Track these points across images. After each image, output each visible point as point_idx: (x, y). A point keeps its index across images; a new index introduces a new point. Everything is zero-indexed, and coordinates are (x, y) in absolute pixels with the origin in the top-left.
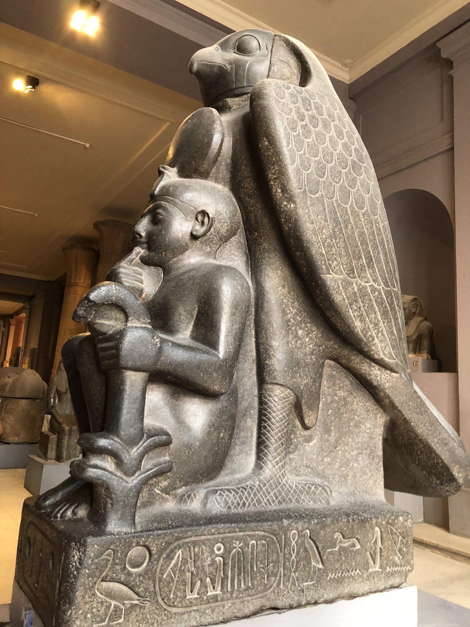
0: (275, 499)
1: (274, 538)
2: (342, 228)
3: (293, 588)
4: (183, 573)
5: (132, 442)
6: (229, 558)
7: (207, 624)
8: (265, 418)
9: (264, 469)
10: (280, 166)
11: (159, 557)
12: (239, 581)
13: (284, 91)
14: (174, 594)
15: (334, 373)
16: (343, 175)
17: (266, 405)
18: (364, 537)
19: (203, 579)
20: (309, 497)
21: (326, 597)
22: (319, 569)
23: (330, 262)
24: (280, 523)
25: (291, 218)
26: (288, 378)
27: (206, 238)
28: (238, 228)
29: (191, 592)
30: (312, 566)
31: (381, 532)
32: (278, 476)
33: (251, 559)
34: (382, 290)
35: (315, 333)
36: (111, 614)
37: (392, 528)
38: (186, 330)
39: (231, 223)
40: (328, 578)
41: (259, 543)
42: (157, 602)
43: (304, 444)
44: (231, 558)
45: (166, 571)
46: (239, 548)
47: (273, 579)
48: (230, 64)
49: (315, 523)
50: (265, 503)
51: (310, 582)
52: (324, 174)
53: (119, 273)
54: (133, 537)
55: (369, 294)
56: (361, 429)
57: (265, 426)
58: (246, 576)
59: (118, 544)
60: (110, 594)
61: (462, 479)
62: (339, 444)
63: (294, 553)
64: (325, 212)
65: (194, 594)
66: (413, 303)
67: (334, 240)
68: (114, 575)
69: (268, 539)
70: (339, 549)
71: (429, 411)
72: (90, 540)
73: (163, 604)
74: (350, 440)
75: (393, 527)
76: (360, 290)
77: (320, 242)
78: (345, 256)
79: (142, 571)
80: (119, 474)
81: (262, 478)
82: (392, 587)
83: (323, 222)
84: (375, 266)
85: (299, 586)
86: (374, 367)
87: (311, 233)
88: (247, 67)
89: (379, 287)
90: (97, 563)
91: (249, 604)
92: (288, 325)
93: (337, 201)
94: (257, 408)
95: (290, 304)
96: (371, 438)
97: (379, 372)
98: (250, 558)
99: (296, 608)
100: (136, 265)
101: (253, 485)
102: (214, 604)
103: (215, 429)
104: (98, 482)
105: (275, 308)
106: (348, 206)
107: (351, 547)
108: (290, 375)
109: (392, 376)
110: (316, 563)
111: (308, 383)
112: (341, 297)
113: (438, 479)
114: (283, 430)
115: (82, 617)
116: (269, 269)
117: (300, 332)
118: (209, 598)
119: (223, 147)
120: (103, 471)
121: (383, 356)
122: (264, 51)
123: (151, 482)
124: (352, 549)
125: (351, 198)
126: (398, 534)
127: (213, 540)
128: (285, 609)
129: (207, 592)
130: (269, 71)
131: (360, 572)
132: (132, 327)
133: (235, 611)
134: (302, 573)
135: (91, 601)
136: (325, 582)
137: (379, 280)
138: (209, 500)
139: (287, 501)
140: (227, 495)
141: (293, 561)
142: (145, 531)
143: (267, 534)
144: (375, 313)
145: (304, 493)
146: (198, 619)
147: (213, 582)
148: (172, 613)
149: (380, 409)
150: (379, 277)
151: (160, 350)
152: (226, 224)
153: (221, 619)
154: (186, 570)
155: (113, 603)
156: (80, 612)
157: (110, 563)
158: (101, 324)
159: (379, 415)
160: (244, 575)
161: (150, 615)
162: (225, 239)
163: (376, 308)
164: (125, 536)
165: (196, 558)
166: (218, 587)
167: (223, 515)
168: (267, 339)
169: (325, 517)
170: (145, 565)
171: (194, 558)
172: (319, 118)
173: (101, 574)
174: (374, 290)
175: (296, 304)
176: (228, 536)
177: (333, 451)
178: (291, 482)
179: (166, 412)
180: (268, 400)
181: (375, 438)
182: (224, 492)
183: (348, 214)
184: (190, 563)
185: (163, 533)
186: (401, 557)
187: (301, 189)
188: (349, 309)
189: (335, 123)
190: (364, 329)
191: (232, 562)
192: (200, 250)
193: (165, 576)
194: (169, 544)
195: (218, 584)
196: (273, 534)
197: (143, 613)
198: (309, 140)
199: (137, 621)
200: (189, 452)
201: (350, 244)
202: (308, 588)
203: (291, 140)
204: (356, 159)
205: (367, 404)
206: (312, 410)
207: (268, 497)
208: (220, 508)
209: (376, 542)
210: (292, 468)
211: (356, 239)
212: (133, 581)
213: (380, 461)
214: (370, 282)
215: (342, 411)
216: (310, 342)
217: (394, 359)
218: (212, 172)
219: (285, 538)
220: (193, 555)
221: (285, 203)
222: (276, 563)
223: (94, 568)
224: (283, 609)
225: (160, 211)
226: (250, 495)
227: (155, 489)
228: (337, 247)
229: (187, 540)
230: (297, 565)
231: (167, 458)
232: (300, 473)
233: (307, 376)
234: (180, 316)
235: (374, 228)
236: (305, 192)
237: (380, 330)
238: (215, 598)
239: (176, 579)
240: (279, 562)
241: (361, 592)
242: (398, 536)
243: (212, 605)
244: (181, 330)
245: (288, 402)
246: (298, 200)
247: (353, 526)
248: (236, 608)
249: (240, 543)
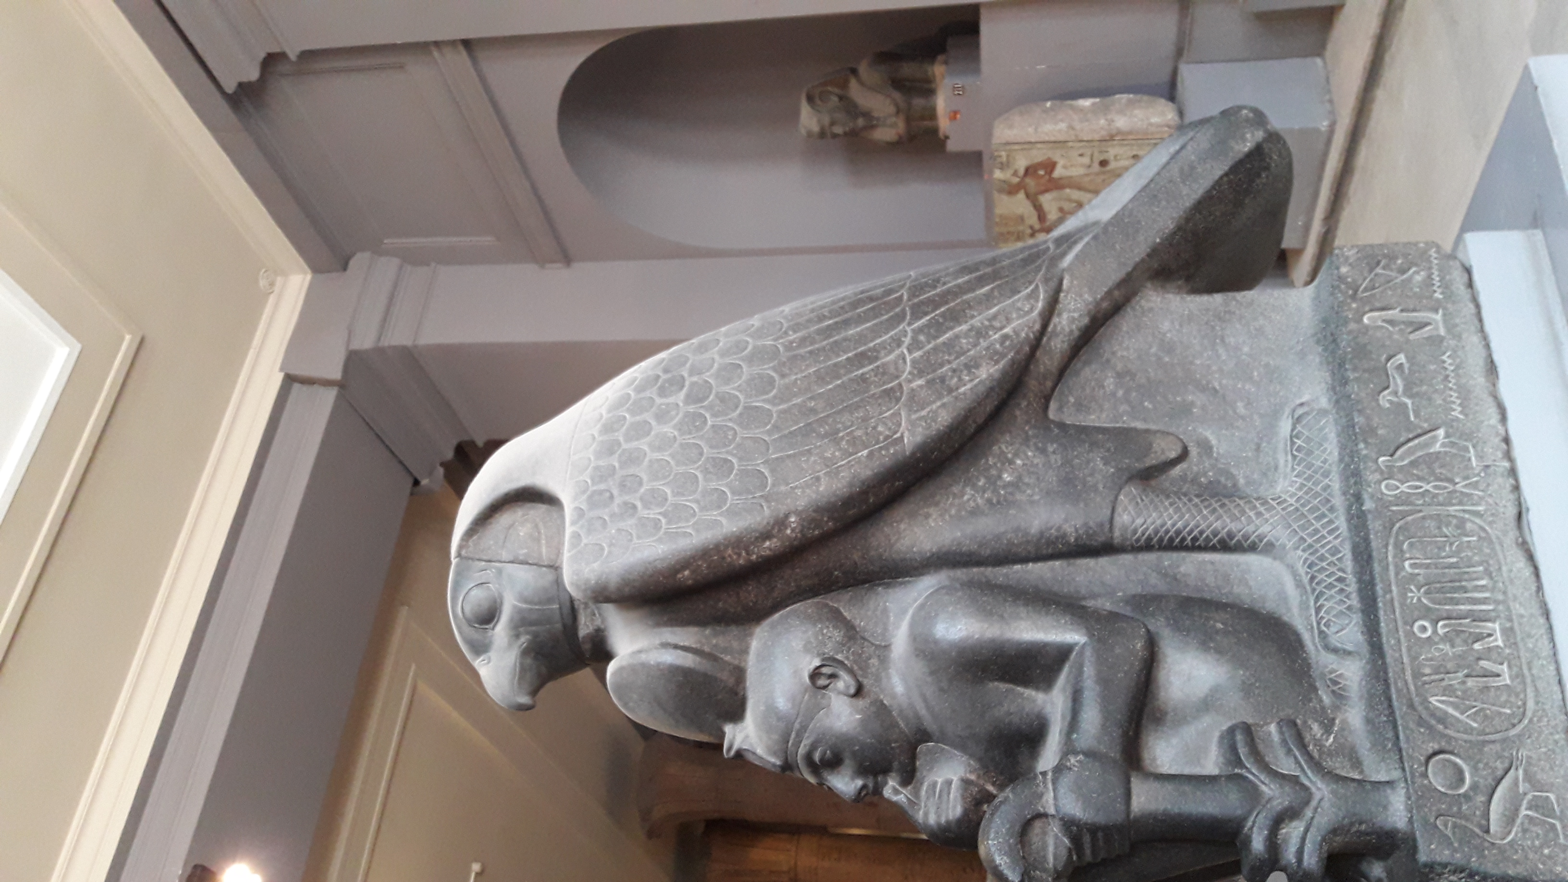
0: (1326, 520)
1: (1398, 525)
2: (817, 420)
3: (1482, 486)
4: (1469, 693)
5: (1253, 794)
6: (1438, 610)
7: (1552, 645)
8: (1178, 540)
9: (1273, 540)
10: (727, 547)
11: (1444, 736)
12: (1477, 589)
13: (586, 545)
14: (1504, 707)
15: (1072, 400)
16: (719, 421)
17: (1152, 539)
18: (1383, 346)
19: (1476, 655)
20: (1318, 449)
21: (1494, 420)
22: (1447, 435)
23: (881, 438)
24: (1370, 517)
25: (813, 520)
26: (1098, 499)
27: (855, 668)
28: (827, 605)
29: (1498, 675)
30: (1442, 449)
31: (1371, 310)
32: (1284, 513)
33: (1437, 568)
34: (913, 327)
35: (1003, 447)
36: (1543, 814)
37: (1361, 289)
38: (1034, 701)
39: (820, 620)
40: (1461, 417)
41: (1408, 555)
42: (1519, 736)
43: (1215, 455)
44: (1437, 607)
45: (1467, 723)
46: (1419, 590)
47: (1469, 526)
48: (517, 636)
49: (1366, 448)
50: (1336, 538)
51: (1469, 452)
52: (726, 461)
53: (939, 824)
54: (1413, 783)
55: (925, 353)
56: (1175, 339)
57: (1192, 539)
58: (1466, 576)
59: (1426, 810)
60: (1510, 818)
61: (1256, 133)
62: (1208, 384)
63: (1421, 487)
64: (794, 455)
65: (1503, 670)
66: (818, 102)
67: (841, 434)
68: (1478, 813)
69: (1401, 538)
70: (1411, 397)
71: (1130, 206)
72: (1422, 857)
73: (1521, 726)
74: (1198, 362)
75: (1361, 285)
76: (921, 373)
77: (849, 462)
78: (867, 410)
79: (1468, 765)
80: (1309, 813)
81: (1289, 545)
82: (1470, 284)
83: (813, 459)
84: (871, 345)
85: (1478, 475)
86: (1055, 326)
87: (835, 480)
88: (524, 606)
89: (910, 334)
90: (1460, 844)
91: (1514, 569)
92: (999, 502)
93: (769, 433)
94: (1159, 554)
95: (957, 501)
96: (1190, 318)
97: (1065, 316)
98: (1436, 571)
99: (1517, 480)
100: (916, 793)
101: (1304, 563)
102: (1518, 632)
103: (1211, 638)
104: (1325, 848)
105: (969, 529)
106: (774, 409)
107: (1403, 372)
108: (1092, 495)
109: (1070, 288)
110: (1436, 442)
111: (1102, 458)
112: (940, 411)
113: (1259, 176)
114: (1196, 505)
115: (1550, 863)
116: (898, 546)
117: (1007, 477)
118: (1508, 644)
119: (687, 644)
120: (1307, 841)
121: (1036, 313)
122: (490, 574)
123: (1316, 755)
124: (1407, 371)
125: (757, 404)
126: (1372, 275)
127: (1409, 641)
128: (1519, 497)
129: (1498, 647)
130: (527, 563)
131: (1448, 354)
132: (1056, 806)
133: (1526, 594)
134: (1456, 470)
135: (1523, 850)
136: (1469, 424)
137: (896, 334)
138: (1339, 645)
139: (1329, 494)
140: (1327, 612)
141: (1435, 487)
142: (1402, 762)
143: (1392, 541)
144: (957, 337)
145: (1309, 459)
146: (1545, 662)
147: (1479, 638)
148: (1537, 708)
149: (1134, 302)
150: (890, 335)
151: (1090, 754)
152: (825, 631)
153: (1542, 621)
154: (1463, 687)
155: (1524, 812)
156: (1541, 867)
157: (1458, 821)
158: (1055, 859)
159: (1143, 302)
160: (1466, 580)
161: (1540, 748)
162: (851, 632)
163: (947, 335)
164: (1413, 799)
165: (1442, 670)
166: (1488, 628)
167: (1364, 621)
168: (1028, 542)
169: (1354, 427)
170: (1458, 760)
171: (1442, 673)
172: (620, 473)
173: (1478, 835)
174: (915, 345)
175: (955, 489)
176: (1401, 613)
177: (1224, 397)
178: (1292, 486)
179: (1189, 732)
180: (1143, 535)
181: (1189, 311)
182: (1322, 618)
183: (790, 408)
184: (1450, 679)
185: (1404, 733)
186: (1414, 269)
187: (762, 506)
188: (960, 394)
189: (621, 439)
190: (991, 359)
191: (1445, 604)
192: (878, 679)
193: (1475, 725)
194: (1421, 722)
195: (1484, 627)
196: (1391, 528)
197: (1540, 760)
198: (669, 492)
199: (1552, 768)
200: (1257, 688)
201: (843, 401)
202: (1481, 457)
203: (679, 530)
204: (682, 394)
205: (1125, 329)
206: (1151, 444)
207: (1325, 532)
208: (1351, 626)
209: (1391, 322)
210: (1264, 481)
211: (830, 389)
212: (1486, 780)
213: (1234, 299)
214: (903, 352)
215: (1143, 381)
216: (1023, 456)
217: (1037, 287)
218: (732, 661)
219: (1397, 505)
220: (1437, 677)
221: (789, 531)
222: (1441, 521)
223: (1469, 847)
224: (1520, 504)
225: (817, 757)
226: (1323, 569)
227: (1328, 744)
228: (851, 426)
229: (1412, 688)
230: (1441, 480)
231: (1273, 728)
232: (1272, 463)
233: (1088, 462)
234: (1011, 714)
235: (802, 351)
236: (766, 498)
237: (987, 323)
238: (1508, 632)
239: (1480, 705)
240: (1438, 515)
241: (1483, 353)
242: (1376, 275)
243: (1519, 638)
244: (1036, 710)
245: (1144, 498)
246: (783, 509)
247: (1365, 371)
248: (1522, 593)
249: (1412, 591)
